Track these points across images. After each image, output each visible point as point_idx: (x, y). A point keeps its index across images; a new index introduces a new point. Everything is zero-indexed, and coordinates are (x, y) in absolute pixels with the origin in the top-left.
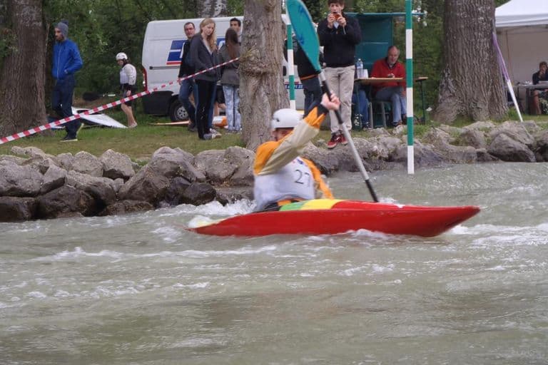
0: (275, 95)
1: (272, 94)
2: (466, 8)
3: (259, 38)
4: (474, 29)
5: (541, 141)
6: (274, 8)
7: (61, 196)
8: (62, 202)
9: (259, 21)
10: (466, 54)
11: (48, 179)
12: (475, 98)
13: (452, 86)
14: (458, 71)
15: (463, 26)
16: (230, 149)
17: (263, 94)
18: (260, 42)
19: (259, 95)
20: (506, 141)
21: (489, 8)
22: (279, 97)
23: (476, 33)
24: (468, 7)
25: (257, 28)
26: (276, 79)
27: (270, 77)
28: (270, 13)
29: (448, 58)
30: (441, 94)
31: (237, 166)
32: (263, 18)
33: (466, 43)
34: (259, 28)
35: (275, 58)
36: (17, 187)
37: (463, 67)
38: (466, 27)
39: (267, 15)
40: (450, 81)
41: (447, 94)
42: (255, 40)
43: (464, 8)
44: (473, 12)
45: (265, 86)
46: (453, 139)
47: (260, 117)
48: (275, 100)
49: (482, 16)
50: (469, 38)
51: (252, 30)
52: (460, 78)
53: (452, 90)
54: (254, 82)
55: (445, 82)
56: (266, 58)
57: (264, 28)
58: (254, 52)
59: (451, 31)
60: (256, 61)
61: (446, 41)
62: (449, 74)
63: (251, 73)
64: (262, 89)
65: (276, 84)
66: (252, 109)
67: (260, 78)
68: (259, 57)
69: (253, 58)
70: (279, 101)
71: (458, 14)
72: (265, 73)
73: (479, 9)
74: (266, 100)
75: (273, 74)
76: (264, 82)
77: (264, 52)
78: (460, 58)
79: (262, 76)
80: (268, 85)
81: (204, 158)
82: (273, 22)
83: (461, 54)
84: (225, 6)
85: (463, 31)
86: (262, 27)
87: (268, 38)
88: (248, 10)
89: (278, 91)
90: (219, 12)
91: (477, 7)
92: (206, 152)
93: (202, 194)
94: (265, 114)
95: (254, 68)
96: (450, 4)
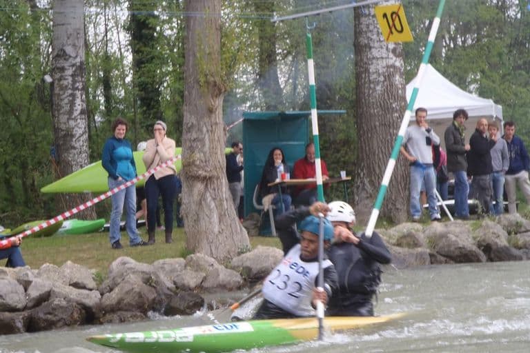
0: (221, 200)
1: (218, 199)
2: (380, 104)
3: (202, 141)
4: (389, 126)
5: (484, 240)
6: (216, 109)
7: (54, 309)
8: (55, 315)
9: (202, 123)
10: (382, 152)
11: (34, 293)
12: (393, 198)
13: (368, 187)
14: (374, 170)
15: (377, 124)
16: (192, 258)
17: (209, 199)
18: (204, 145)
19: (204, 199)
20: (456, 241)
21: (403, 103)
22: (225, 202)
23: (391, 131)
24: (383, 104)
25: (200, 130)
26: (221, 183)
27: (216, 182)
28: (213, 115)
29: (363, 156)
30: (358, 195)
31: (205, 275)
32: (206, 120)
33: (382, 141)
34: (202, 131)
35: (219, 162)
36: (4, 302)
37: (379, 166)
38: (381, 124)
39: (210, 117)
40: (366, 181)
41: (364, 195)
42: (198, 143)
43: (379, 104)
44: (388, 108)
45: (211, 191)
46: (394, 241)
47: (207, 224)
48: (221, 205)
49: (396, 111)
50: (384, 136)
51: (194, 132)
52: (377, 178)
53: (368, 190)
54: (199, 187)
55: (361, 182)
56: (211, 162)
57: (208, 131)
58: (198, 155)
59: (365, 129)
60: (202, 165)
61: (360, 139)
62: (364, 174)
63: (197, 178)
64: (208, 195)
65: (222, 188)
66: (198, 215)
67: (205, 183)
68: (204, 160)
69: (198, 162)
70: (226, 207)
71: (372, 111)
72: (210, 178)
73: (394, 106)
74: (213, 205)
75: (218, 178)
76: (209, 186)
77: (208, 155)
78: (376, 157)
79: (207, 180)
80: (215, 190)
81: (162, 268)
82: (216, 124)
83: (377, 152)
84: (85, 106)
85: (378, 128)
86: (205, 129)
87: (211, 141)
88: (190, 112)
89: (224, 196)
90: (78, 112)
91: (391, 104)
92: (161, 261)
93: (191, 304)
94: (212, 220)
95: (200, 172)
96: (363, 100)
